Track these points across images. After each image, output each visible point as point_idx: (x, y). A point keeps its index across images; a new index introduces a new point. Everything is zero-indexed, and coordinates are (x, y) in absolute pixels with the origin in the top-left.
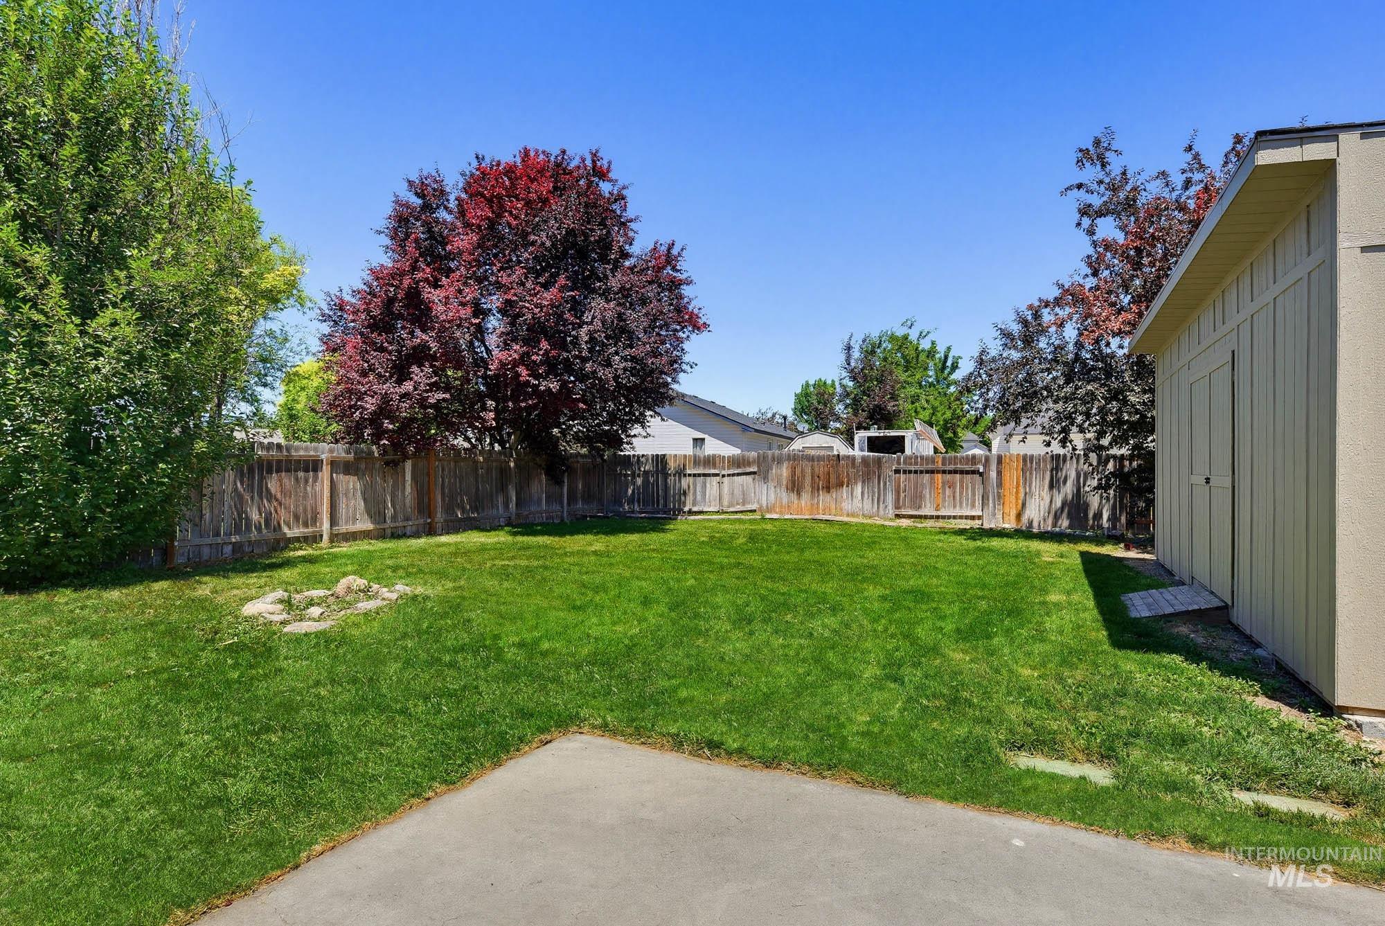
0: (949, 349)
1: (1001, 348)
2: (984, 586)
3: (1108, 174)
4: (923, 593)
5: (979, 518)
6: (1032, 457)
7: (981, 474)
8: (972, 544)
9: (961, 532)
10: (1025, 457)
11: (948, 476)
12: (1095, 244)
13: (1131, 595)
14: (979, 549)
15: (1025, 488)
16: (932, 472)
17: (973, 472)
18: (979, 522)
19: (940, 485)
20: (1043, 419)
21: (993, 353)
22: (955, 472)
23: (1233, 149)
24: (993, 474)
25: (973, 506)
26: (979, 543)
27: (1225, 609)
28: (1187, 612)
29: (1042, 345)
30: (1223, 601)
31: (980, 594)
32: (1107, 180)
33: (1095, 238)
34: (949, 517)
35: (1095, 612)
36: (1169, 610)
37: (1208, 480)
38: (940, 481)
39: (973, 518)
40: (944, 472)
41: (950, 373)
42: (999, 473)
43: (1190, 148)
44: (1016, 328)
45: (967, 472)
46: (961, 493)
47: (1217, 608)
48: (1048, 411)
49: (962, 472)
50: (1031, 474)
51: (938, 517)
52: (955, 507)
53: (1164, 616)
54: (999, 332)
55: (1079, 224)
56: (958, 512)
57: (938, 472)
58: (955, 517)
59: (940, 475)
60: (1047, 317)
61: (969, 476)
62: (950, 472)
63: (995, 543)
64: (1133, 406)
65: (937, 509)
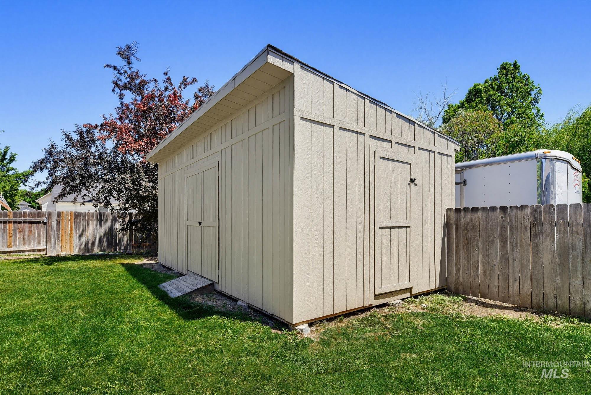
0: (8, 148)
1: (65, 147)
2: (73, 297)
3: (130, 69)
4: (23, 315)
5: (43, 250)
6: (80, 214)
7: (44, 223)
8: (47, 268)
9: (35, 260)
10: (76, 214)
11: (20, 225)
12: (122, 104)
13: (163, 284)
14: (53, 270)
15: (76, 231)
16: (5, 222)
17: (39, 222)
18: (45, 253)
19: (12, 232)
20: (94, 192)
21: (59, 149)
22: (25, 222)
23: (183, 82)
24: (54, 223)
25: (39, 243)
26: (52, 267)
27: (212, 284)
28: (198, 289)
29: (93, 150)
30: (210, 280)
31: (73, 304)
32: (129, 72)
33: (122, 101)
34: (20, 252)
35: (153, 298)
36: (189, 290)
37: (200, 224)
38: (12, 229)
39: (39, 250)
40: (15, 222)
41: (8, 163)
42: (58, 223)
43: (166, 74)
44: (75, 137)
45: (34, 222)
46: (29, 236)
47: (210, 285)
48: (96, 188)
49: (30, 222)
50: (80, 223)
51: (10, 252)
52: (24, 244)
53: (188, 293)
54: (64, 136)
55: (113, 90)
56: (27, 248)
57: (10, 222)
58: (24, 251)
59: (12, 225)
60: (97, 134)
61: (35, 225)
62: (20, 222)
63: (64, 265)
64: (144, 188)
65: (9, 246)
